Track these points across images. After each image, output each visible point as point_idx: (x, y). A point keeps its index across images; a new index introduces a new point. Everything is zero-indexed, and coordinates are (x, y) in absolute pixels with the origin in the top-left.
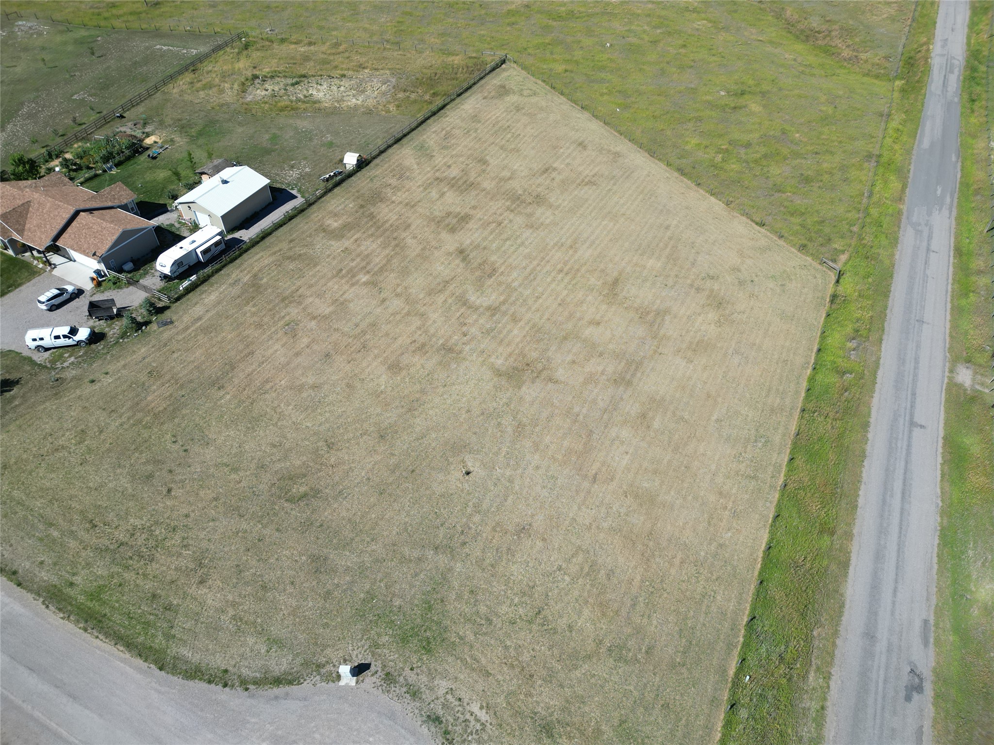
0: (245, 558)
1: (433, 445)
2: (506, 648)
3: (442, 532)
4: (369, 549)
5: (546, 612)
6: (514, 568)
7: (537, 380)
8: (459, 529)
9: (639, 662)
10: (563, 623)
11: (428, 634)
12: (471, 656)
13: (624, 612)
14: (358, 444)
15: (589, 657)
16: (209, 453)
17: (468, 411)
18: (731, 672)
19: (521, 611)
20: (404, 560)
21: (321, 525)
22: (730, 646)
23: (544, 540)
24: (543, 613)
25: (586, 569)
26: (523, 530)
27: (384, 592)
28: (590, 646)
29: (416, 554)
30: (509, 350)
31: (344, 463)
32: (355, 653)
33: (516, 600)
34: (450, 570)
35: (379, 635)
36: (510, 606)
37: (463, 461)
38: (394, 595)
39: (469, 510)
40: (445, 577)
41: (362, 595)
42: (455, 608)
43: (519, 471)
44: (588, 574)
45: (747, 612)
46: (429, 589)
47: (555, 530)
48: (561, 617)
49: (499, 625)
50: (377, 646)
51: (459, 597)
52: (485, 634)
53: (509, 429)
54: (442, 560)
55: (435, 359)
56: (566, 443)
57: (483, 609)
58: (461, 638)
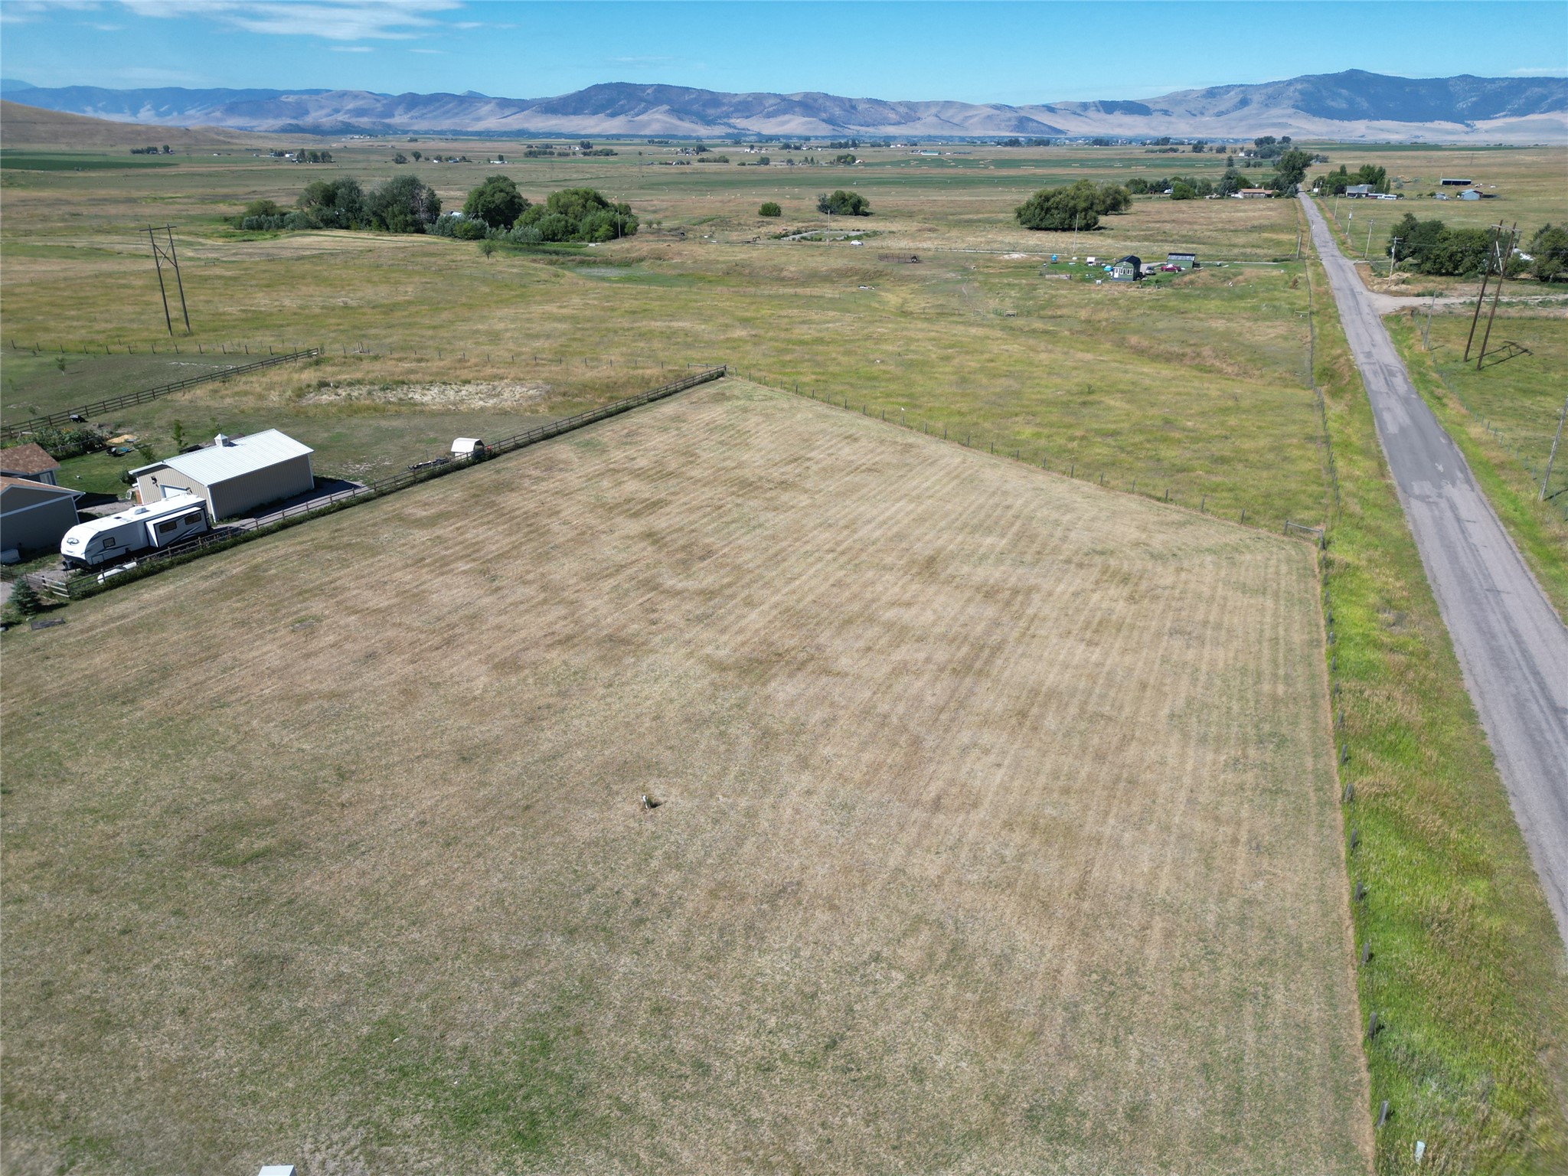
1: (579, 767)
2: (751, 1123)
5: (855, 1044)
6: (763, 962)
8: (629, 895)
10: (896, 1063)
11: (535, 1103)
12: (653, 1149)
13: (1051, 1036)
17: (656, 718)
19: (785, 1043)
20: (486, 955)
23: (833, 907)
24: (845, 1045)
26: (779, 894)
27: (427, 1020)
29: (520, 942)
30: (740, 638)
31: (371, 801)
33: (772, 1022)
34: (605, 971)
36: (757, 1034)
37: (643, 789)
38: (451, 1025)
39: (654, 864)
40: (589, 989)
41: (366, 1030)
42: (612, 1045)
45: (1357, 1020)
46: (546, 1008)
48: (889, 1050)
49: (730, 1076)
51: (624, 1022)
52: (691, 1096)
54: (584, 953)
55: (592, 653)
57: (685, 1044)
58: (626, 1109)
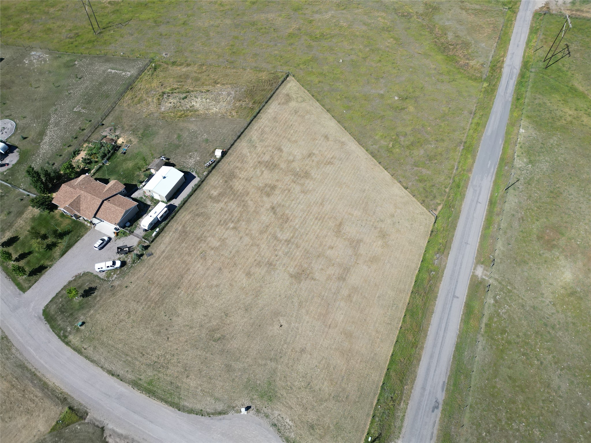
0: (201, 366)
1: (267, 313)
2: (298, 398)
3: (273, 353)
4: (246, 361)
5: (311, 384)
6: (300, 367)
7: (307, 279)
8: (279, 351)
9: (343, 402)
10: (317, 388)
11: (270, 394)
12: (286, 402)
13: (339, 382)
14: (237, 313)
15: (326, 400)
16: (180, 320)
17: (280, 296)
18: (375, 404)
19: (303, 384)
20: (260, 365)
21: (227, 351)
22: (375, 394)
23: (310, 354)
24: (310, 384)
25: (326, 366)
26: (303, 351)
27: (253, 378)
28: (327, 396)
29: (263, 362)
30: (295, 263)
31: (233, 323)
32: (245, 402)
33: (301, 380)
34: (277, 368)
35: (253, 395)
36: (299, 382)
37: (279, 320)
38: (257, 379)
39: (282, 343)
40: (275, 371)
41: (246, 380)
42: (279, 383)
43: (301, 324)
44: (326, 368)
45: (382, 381)
46: (269, 376)
47: (315, 350)
48: (317, 385)
49: (295, 390)
50: (253, 399)
51: (280, 379)
52: (290, 393)
53: (296, 304)
54: (273, 364)
55: (265, 269)
56: (319, 310)
57: (289, 383)
58: (282, 395)
